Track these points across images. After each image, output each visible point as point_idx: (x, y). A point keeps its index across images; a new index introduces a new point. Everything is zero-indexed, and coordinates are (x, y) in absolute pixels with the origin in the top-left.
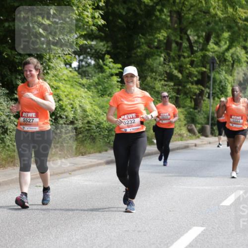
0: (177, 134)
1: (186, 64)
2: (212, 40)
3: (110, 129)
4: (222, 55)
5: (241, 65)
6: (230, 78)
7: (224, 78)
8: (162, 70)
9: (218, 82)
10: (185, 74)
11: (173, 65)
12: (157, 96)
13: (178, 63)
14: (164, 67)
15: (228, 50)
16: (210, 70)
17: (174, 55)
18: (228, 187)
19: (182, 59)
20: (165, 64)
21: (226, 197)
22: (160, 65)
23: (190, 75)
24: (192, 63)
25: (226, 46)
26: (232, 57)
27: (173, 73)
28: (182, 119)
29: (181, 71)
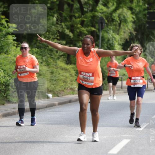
0: (68, 89)
1: (77, 24)
2: (101, 2)
3: (7, 84)
4: (110, 15)
5: (127, 24)
6: (117, 37)
7: (111, 37)
8: (55, 30)
9: (106, 40)
10: (76, 33)
11: (65, 25)
12: (50, 54)
13: (70, 23)
14: (57, 26)
15: (115, 10)
16: (99, 30)
17: (66, 15)
18: (115, 136)
19: (74, 19)
20: (57, 23)
21: (113, 145)
22: (53, 25)
23: (81, 34)
24: (82, 23)
25: (114, 7)
26: (119, 17)
27: (65, 32)
28: (73, 75)
29: (72, 31)
